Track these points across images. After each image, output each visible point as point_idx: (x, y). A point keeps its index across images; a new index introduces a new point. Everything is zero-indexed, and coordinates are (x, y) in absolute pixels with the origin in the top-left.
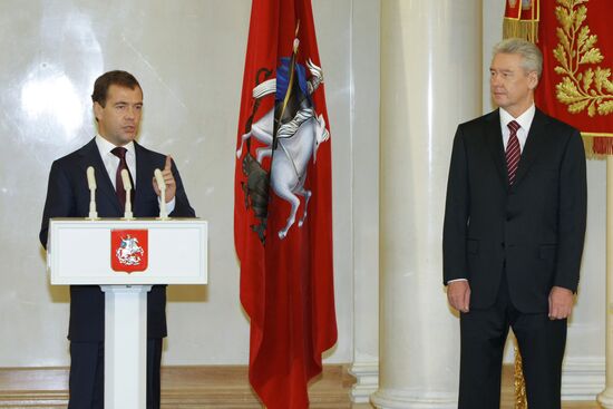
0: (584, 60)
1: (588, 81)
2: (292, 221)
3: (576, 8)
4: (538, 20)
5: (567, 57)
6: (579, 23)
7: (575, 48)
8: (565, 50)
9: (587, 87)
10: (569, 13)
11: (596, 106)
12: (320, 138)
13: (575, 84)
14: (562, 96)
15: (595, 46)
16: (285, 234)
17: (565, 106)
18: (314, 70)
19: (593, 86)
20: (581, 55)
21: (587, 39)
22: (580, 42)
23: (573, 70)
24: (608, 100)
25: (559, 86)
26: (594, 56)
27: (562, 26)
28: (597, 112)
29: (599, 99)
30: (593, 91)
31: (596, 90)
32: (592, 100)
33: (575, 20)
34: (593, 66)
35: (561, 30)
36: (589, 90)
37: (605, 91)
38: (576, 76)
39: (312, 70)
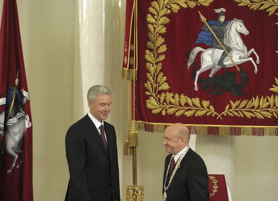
0: (160, 88)
1: (162, 99)
2: (14, 165)
3: (156, 64)
4: (137, 69)
5: (152, 87)
6: (158, 71)
7: (156, 82)
8: (151, 84)
9: (162, 101)
10: (153, 66)
11: (166, 110)
12: (27, 126)
13: (156, 100)
14: (149, 106)
15: (166, 82)
16: (10, 171)
17: (151, 110)
18: (25, 93)
19: (165, 101)
20: (159, 86)
21: (162, 78)
22: (159, 80)
23: (155, 93)
24: (172, 107)
25: (147, 101)
26: (166, 86)
27: (149, 72)
28: (167, 113)
29: (168, 107)
30: (165, 103)
31: (166, 103)
32: (164, 108)
33: (156, 69)
34: (165, 91)
35: (149, 74)
36: (163, 103)
37: (170, 103)
38: (156, 96)
39: (24, 94)
